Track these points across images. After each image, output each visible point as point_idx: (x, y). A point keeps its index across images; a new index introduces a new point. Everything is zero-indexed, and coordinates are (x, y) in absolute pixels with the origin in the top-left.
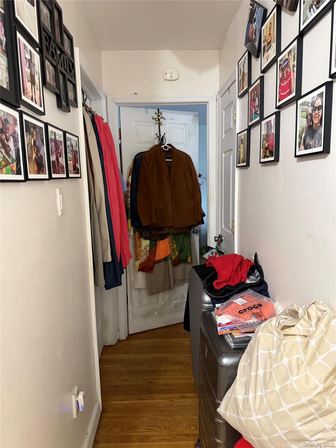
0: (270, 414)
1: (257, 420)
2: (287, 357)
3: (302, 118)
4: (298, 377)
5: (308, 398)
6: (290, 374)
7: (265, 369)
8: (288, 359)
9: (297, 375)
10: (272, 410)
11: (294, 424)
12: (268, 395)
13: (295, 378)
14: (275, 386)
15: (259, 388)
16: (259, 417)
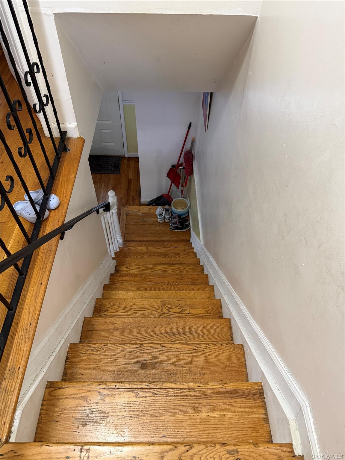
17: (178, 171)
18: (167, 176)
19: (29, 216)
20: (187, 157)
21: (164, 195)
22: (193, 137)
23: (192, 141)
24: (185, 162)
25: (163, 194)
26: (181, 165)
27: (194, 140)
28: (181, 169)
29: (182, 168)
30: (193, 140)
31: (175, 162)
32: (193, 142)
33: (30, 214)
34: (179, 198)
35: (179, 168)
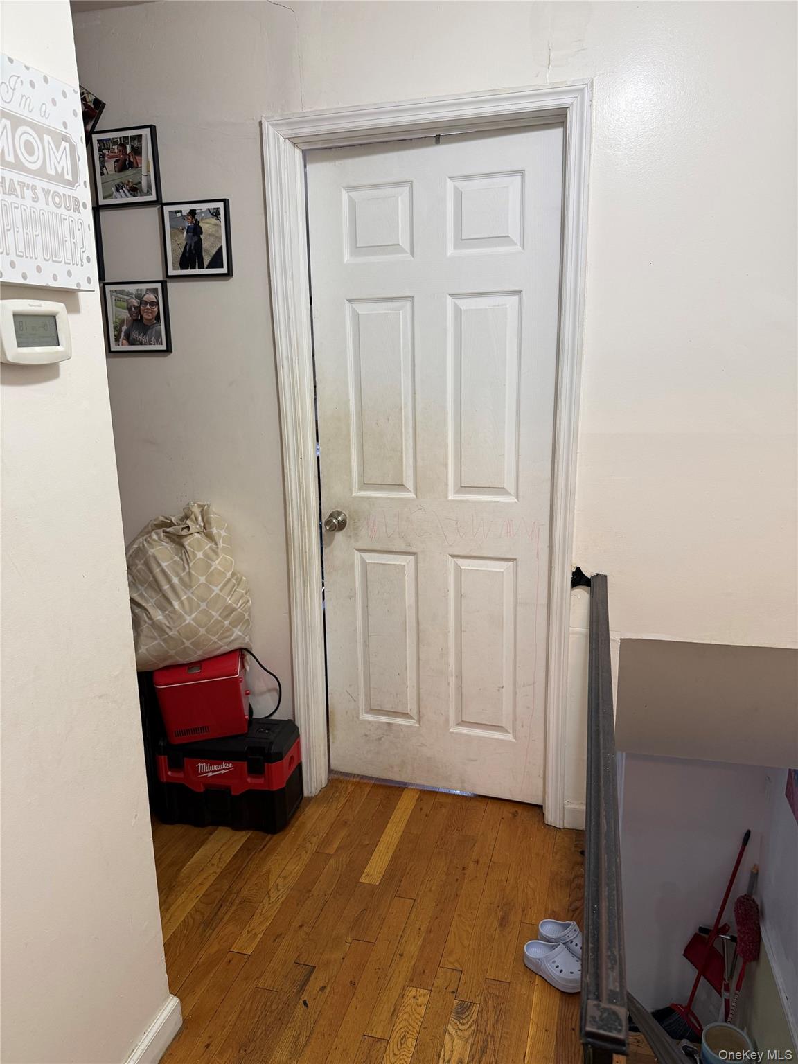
0: (203, 605)
1: (193, 619)
2: (199, 551)
3: (117, 308)
4: (219, 559)
5: (231, 573)
6: (210, 562)
7: (178, 575)
8: (201, 553)
9: (217, 559)
10: (203, 600)
11: (226, 600)
12: (196, 592)
13: (217, 562)
14: (199, 579)
15: (181, 593)
16: (193, 616)
17: (717, 945)
18: (684, 955)
19: (560, 974)
20: (745, 910)
21: (676, 1005)
22: (755, 865)
23: (752, 872)
24: (738, 922)
25: (673, 1005)
26: (725, 930)
27: (758, 871)
28: (725, 941)
29: (728, 938)
30: (755, 871)
31: (709, 921)
32: (754, 877)
33: (561, 971)
34: (716, 1021)
35: (718, 937)
